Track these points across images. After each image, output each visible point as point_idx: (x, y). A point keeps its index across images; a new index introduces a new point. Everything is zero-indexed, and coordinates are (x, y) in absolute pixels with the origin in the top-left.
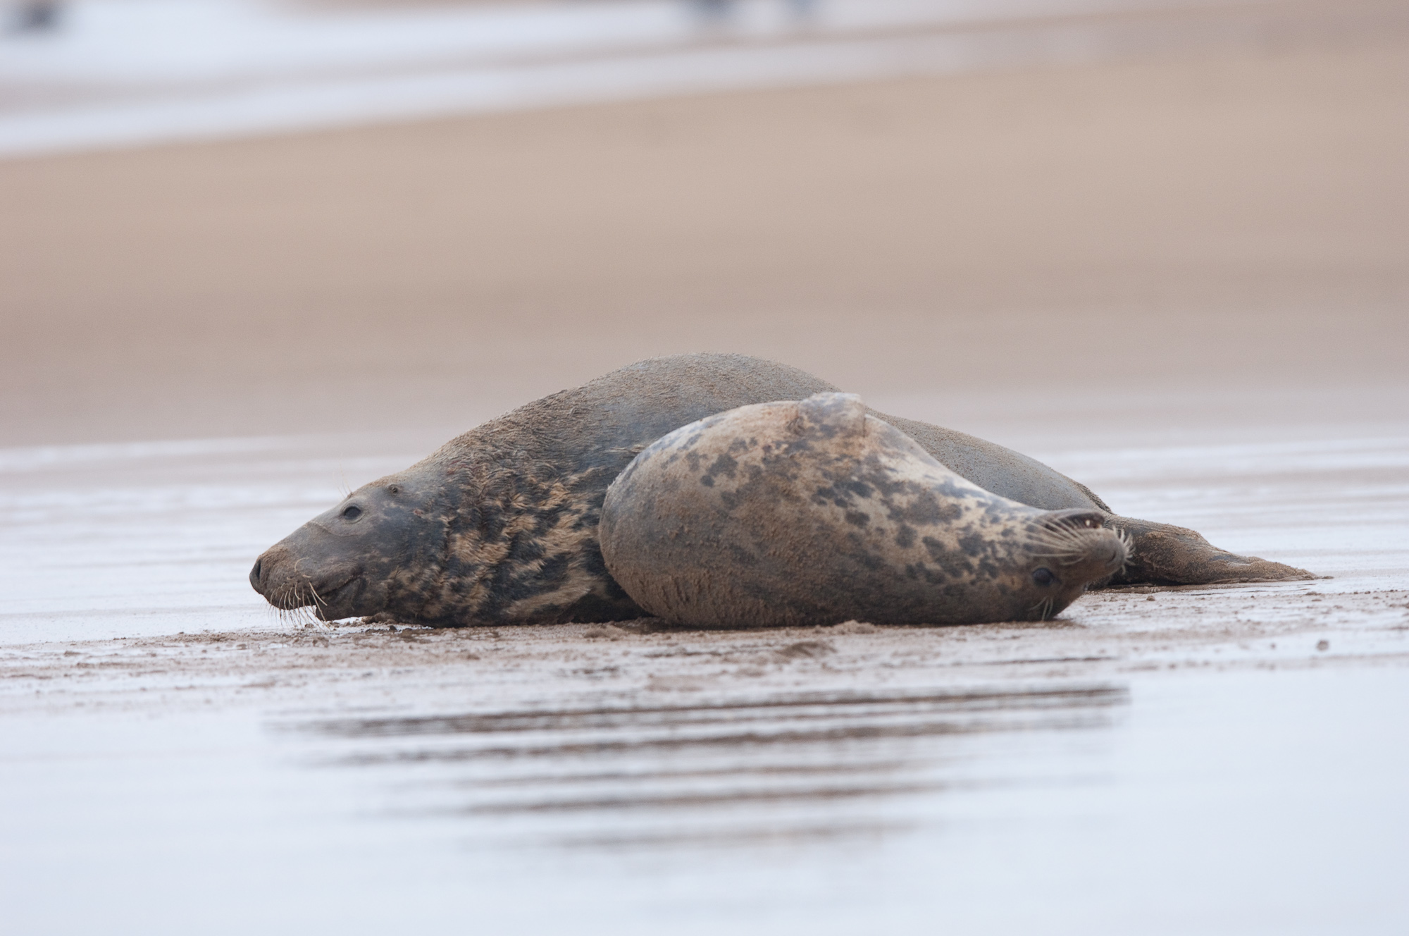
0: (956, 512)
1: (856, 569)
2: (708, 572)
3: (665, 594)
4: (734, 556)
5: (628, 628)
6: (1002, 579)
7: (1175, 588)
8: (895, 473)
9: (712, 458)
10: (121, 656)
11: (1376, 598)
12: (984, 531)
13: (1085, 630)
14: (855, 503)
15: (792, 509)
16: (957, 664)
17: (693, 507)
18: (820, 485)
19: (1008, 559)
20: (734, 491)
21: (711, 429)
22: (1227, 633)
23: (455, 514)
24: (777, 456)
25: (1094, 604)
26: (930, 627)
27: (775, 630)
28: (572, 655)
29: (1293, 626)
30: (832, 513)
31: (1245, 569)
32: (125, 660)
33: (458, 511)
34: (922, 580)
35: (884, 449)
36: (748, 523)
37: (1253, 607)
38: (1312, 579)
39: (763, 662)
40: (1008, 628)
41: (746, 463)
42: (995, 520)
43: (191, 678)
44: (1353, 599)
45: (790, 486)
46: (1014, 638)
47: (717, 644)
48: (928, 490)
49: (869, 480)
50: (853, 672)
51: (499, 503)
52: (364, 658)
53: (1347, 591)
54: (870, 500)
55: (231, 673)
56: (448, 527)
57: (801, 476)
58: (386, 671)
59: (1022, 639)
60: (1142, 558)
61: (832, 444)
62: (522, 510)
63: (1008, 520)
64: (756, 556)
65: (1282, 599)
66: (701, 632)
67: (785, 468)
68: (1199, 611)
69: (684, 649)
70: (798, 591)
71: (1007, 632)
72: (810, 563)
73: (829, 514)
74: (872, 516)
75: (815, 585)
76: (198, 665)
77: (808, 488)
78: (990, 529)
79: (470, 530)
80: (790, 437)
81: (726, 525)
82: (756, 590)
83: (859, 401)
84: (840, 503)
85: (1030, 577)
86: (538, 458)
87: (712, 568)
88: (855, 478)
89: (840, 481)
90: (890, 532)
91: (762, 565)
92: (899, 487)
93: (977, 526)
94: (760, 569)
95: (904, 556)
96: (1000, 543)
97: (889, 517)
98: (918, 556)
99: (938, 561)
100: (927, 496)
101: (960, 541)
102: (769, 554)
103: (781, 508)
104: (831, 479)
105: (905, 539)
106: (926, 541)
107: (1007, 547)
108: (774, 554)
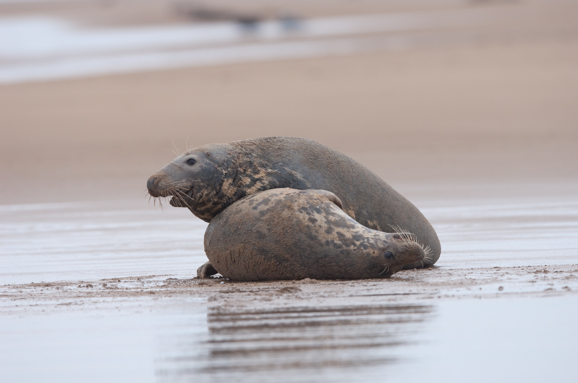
6: (369, 251)
11: (523, 269)
14: (314, 215)
15: (289, 213)
19: (374, 244)
22: (462, 284)
29: (489, 281)
33: (229, 169)
34: (332, 246)
45: (292, 204)
51: (242, 170)
56: (224, 175)
62: (248, 175)
73: (302, 217)
74: (319, 221)
84: (308, 214)
85: (383, 253)
87: (246, 243)
88: (318, 207)
89: (312, 206)
90: (324, 227)
91: (268, 238)
92: (333, 214)
93: (361, 233)
94: (266, 240)
95: (327, 237)
96: (372, 238)
97: (325, 222)
98: (333, 237)
99: (341, 240)
100: (343, 219)
101: (352, 236)
102: (272, 233)
103: (284, 213)
104: (309, 205)
105: (329, 231)
106: (338, 233)
107: (375, 240)
108: (274, 232)
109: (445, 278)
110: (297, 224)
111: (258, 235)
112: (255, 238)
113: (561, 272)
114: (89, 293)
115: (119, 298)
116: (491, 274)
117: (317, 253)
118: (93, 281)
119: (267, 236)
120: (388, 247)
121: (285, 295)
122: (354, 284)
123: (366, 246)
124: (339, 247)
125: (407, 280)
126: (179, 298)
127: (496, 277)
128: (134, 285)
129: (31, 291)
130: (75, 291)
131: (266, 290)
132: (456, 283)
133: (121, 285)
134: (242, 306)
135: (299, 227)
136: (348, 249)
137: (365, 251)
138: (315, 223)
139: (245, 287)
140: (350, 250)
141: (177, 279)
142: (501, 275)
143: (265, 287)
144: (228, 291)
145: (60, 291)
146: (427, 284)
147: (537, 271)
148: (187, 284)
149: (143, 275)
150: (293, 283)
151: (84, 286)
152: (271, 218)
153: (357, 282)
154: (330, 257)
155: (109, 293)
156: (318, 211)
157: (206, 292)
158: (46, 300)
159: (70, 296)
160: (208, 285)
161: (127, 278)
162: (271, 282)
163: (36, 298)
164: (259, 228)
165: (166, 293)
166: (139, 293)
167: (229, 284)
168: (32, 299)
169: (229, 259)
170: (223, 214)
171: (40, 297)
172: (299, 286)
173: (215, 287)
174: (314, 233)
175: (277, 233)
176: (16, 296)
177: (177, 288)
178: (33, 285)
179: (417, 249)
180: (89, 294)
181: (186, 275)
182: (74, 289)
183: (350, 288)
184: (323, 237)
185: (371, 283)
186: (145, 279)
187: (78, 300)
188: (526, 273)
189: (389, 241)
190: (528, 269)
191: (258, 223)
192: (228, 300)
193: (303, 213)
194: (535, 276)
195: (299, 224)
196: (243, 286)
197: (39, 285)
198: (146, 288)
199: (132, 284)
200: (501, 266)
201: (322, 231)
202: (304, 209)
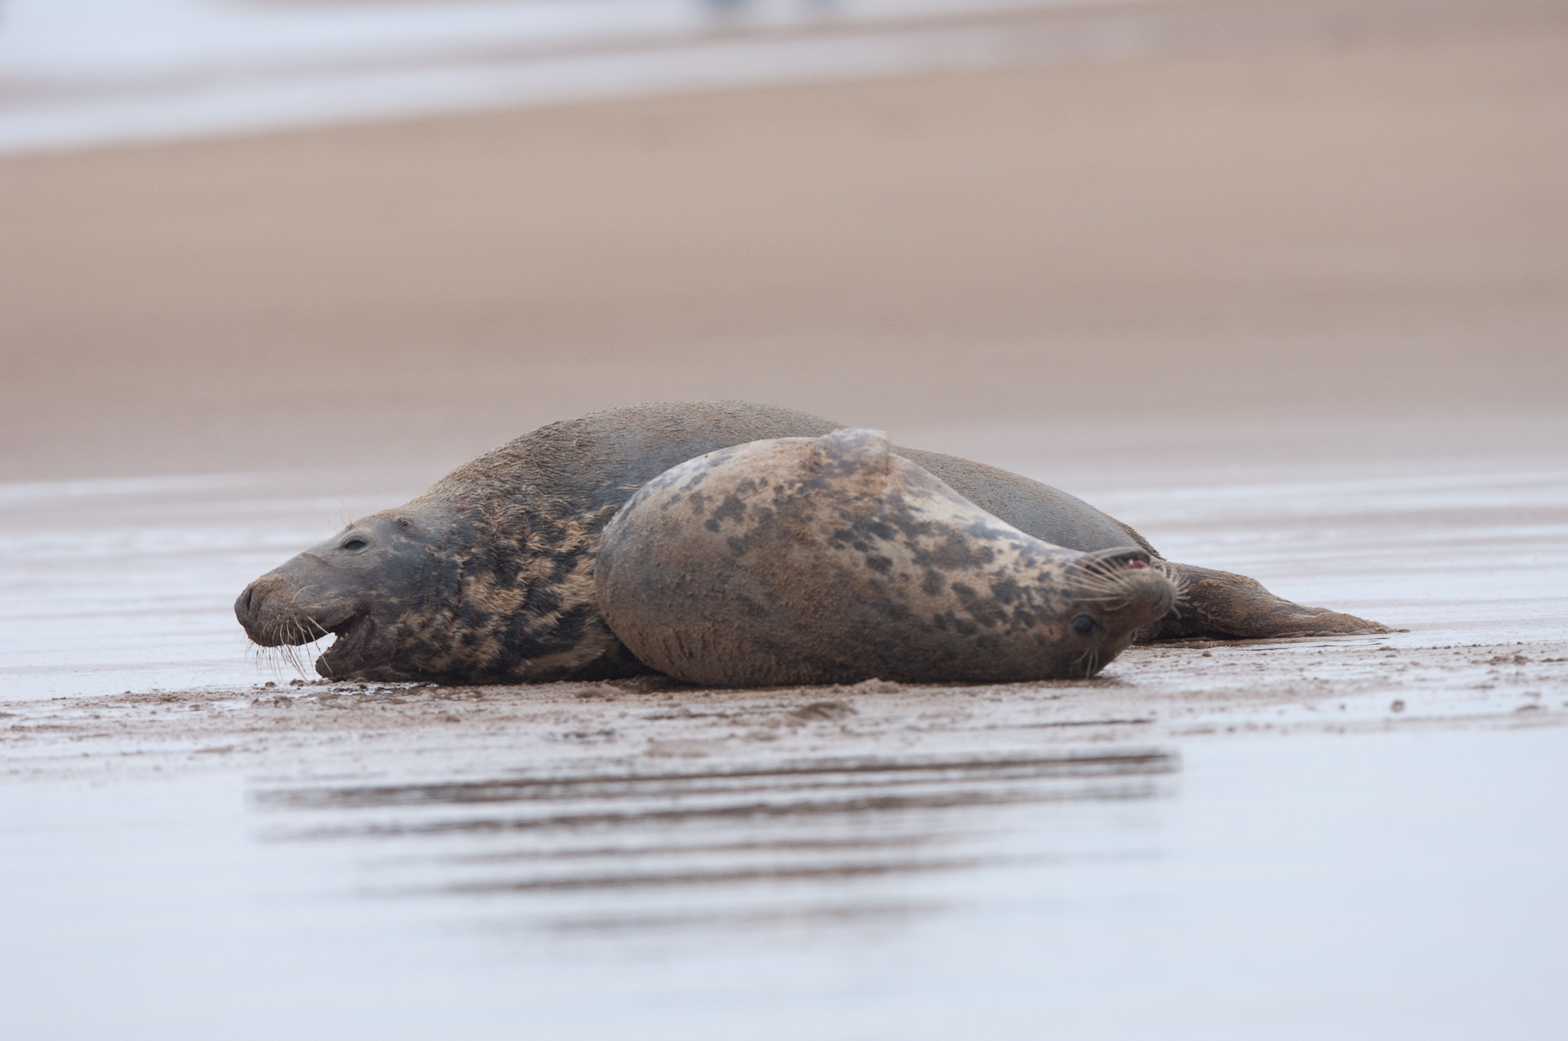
0: (988, 555)
1: (879, 619)
2: (713, 626)
3: (666, 647)
4: (742, 607)
5: (625, 687)
6: (1040, 628)
7: (1234, 642)
8: (920, 514)
9: (718, 500)
10: (61, 718)
11: (1457, 653)
12: (1018, 576)
13: (1134, 689)
14: (876, 546)
15: (806, 555)
16: (992, 727)
17: (698, 554)
18: (837, 527)
19: (1045, 606)
20: (741, 536)
21: (716, 468)
22: (1291, 693)
23: (470, 553)
24: (790, 497)
25: (1144, 660)
26: (961, 686)
27: (788, 689)
28: (563, 718)
29: (1365, 685)
30: (851, 558)
31: (1310, 622)
32: (65, 723)
33: (473, 550)
34: (952, 631)
35: (909, 487)
36: (758, 571)
37: (1320, 663)
38: (1386, 633)
39: (776, 724)
40: (1048, 687)
41: (755, 506)
42: (1030, 564)
43: (139, 743)
44: (1432, 655)
45: (804, 529)
46: (1055, 698)
47: (724, 705)
48: (957, 531)
49: (890, 520)
50: (874, 735)
51: (514, 543)
52: (331, 720)
53: (1425, 645)
54: (893, 543)
55: (183, 737)
56: (462, 568)
57: (817, 517)
58: (355, 735)
59: (1064, 699)
60: (1196, 608)
61: (851, 481)
62: (539, 551)
63: (1044, 563)
64: (767, 608)
65: (1351, 654)
66: (707, 691)
67: (798, 509)
68: (1260, 668)
69: (687, 711)
70: (814, 645)
71: (1047, 691)
72: (827, 613)
73: (848, 560)
74: (895, 560)
75: (833, 638)
76: (147, 727)
77: (823, 530)
78: (1025, 574)
79: (486, 573)
80: (805, 475)
81: (733, 573)
82: (767, 645)
83: (884, 437)
84: (860, 546)
85: (1070, 626)
86: (549, 493)
88: (877, 519)
89: (860, 522)
90: (915, 577)
91: (773, 617)
92: (925, 530)
93: (1010, 571)
95: (930, 604)
96: (1037, 591)
97: (915, 561)
98: (947, 604)
99: (968, 611)
100: (955, 540)
101: (993, 588)
103: (794, 554)
105: (932, 587)
106: (954, 588)
107: (1043, 593)
119: (769, 611)
120: (1075, 606)
123: (1029, 615)
124: (971, 628)
136: (995, 636)
137: (1031, 632)
138: (889, 571)
156: (883, 532)
184: (922, 606)
193: (846, 549)
194: (1492, 672)
195: (848, 583)
201: (914, 591)
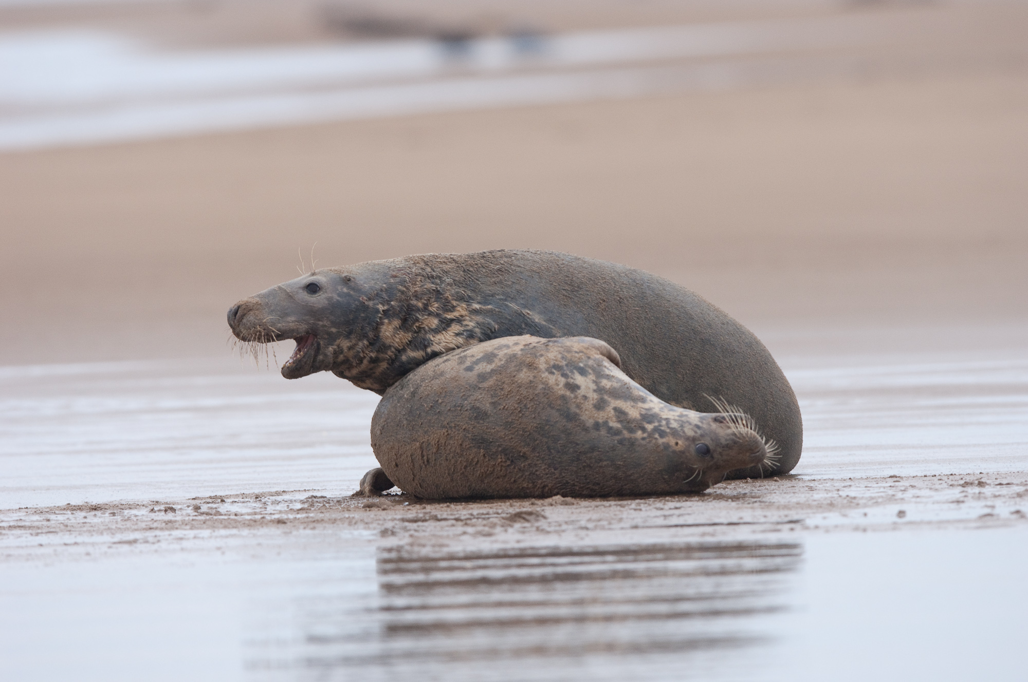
6: (669, 440)
14: (574, 378)
15: (529, 375)
19: (679, 429)
23: (389, 305)
30: (556, 380)
33: (392, 303)
56: (382, 314)
57: (546, 356)
77: (547, 363)
84: (564, 375)
86: (459, 287)
87: (451, 427)
88: (581, 365)
89: (571, 364)
90: (591, 399)
91: (491, 419)
92: (609, 377)
93: (656, 410)
94: (488, 422)
95: (596, 415)
96: (675, 420)
97: (595, 391)
98: (606, 417)
99: (620, 422)
100: (626, 386)
101: (641, 415)
102: (500, 409)
103: (521, 375)
104: (565, 361)
105: (600, 405)
106: (615, 409)
107: (680, 422)
108: (503, 409)
109: (803, 496)
110: (543, 393)
111: (473, 413)
112: (467, 419)
113: (1008, 484)
114: (168, 521)
115: (223, 532)
116: (884, 488)
117: (577, 444)
118: (176, 502)
119: (490, 415)
120: (702, 436)
121: (517, 525)
122: (640, 506)
123: (663, 431)
124: (617, 432)
125: (735, 498)
126: (330, 530)
127: (893, 493)
128: (250, 508)
129: (65, 518)
130: (144, 518)
131: (483, 516)
132: (822, 504)
133: (227, 508)
134: (442, 546)
135: (548, 398)
136: (633, 438)
137: (661, 441)
138: (576, 392)
139: (447, 511)
140: (636, 439)
141: (326, 497)
142: (902, 491)
143: (481, 511)
144: (416, 519)
145: (118, 518)
146: (770, 505)
147: (965, 482)
148: (342, 506)
149: (265, 491)
150: (533, 504)
151: (160, 510)
152: (497, 385)
153: (646, 503)
154: (600, 450)
155: (204, 523)
156: (582, 372)
157: (377, 520)
158: (92, 535)
159: (136, 527)
160: (380, 507)
161: (237, 495)
162: (492, 503)
163: (75, 531)
164: (476, 402)
165: (305, 523)
166: (258, 523)
167: (418, 506)
168: (68, 533)
169: (417, 458)
170: (409, 380)
171: (81, 529)
172: (543, 510)
173: (393, 511)
174: (573, 409)
175: (509, 409)
176: (38, 528)
177: (325, 514)
178: (70, 508)
179: (754, 441)
180: (170, 524)
181: (341, 490)
182: (143, 515)
183: (634, 514)
184: (589, 416)
185: (670, 504)
186: (268, 497)
187: (150, 535)
188: (947, 487)
189: (705, 426)
190: (949, 480)
191: (473, 393)
192: (416, 534)
193: (555, 375)
194: (963, 492)
195: (548, 394)
196: (443, 509)
197: (80, 508)
198: (271, 514)
199: (246, 507)
200: (902, 475)
201: (589, 405)
202: (557, 367)
